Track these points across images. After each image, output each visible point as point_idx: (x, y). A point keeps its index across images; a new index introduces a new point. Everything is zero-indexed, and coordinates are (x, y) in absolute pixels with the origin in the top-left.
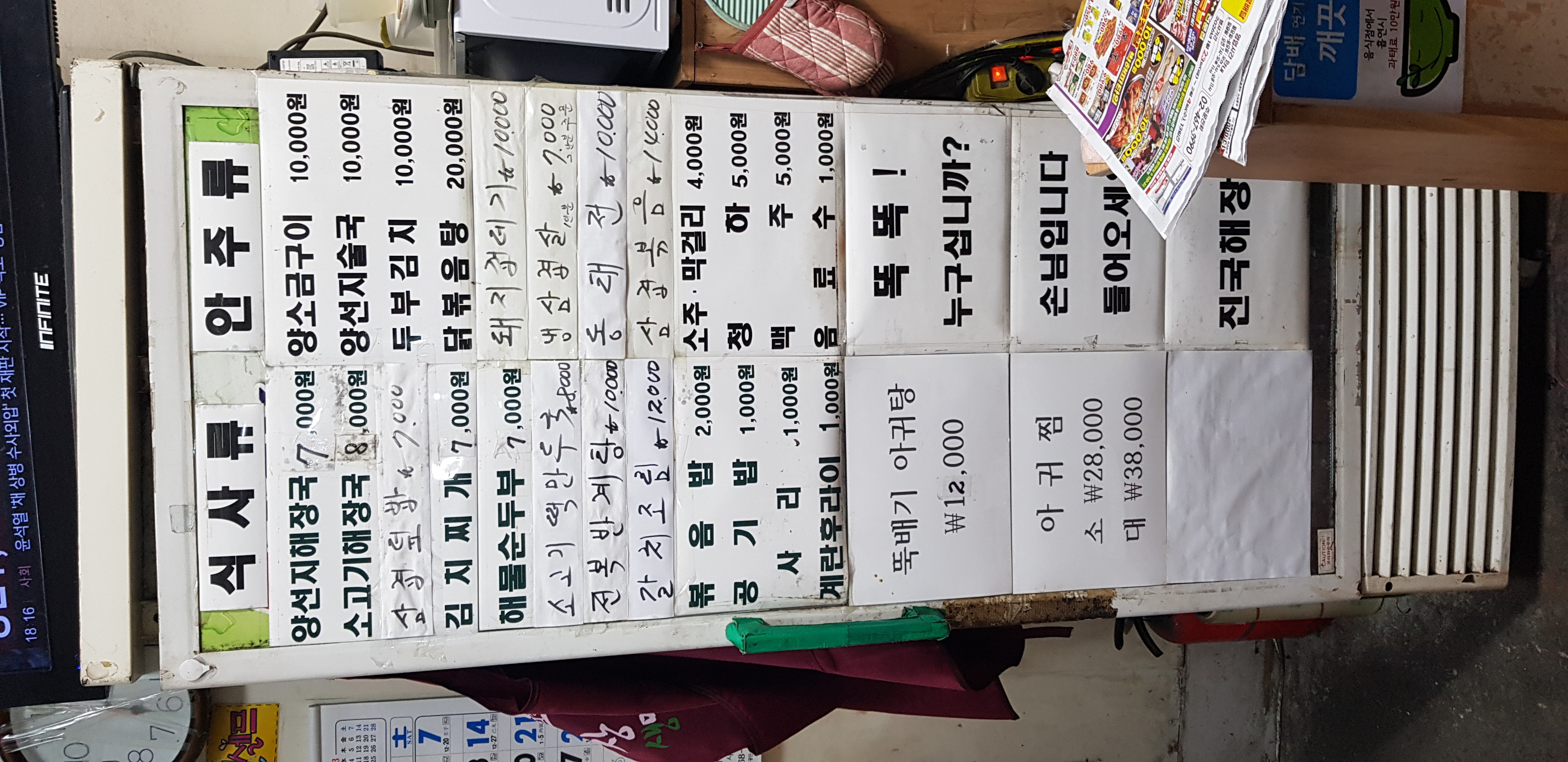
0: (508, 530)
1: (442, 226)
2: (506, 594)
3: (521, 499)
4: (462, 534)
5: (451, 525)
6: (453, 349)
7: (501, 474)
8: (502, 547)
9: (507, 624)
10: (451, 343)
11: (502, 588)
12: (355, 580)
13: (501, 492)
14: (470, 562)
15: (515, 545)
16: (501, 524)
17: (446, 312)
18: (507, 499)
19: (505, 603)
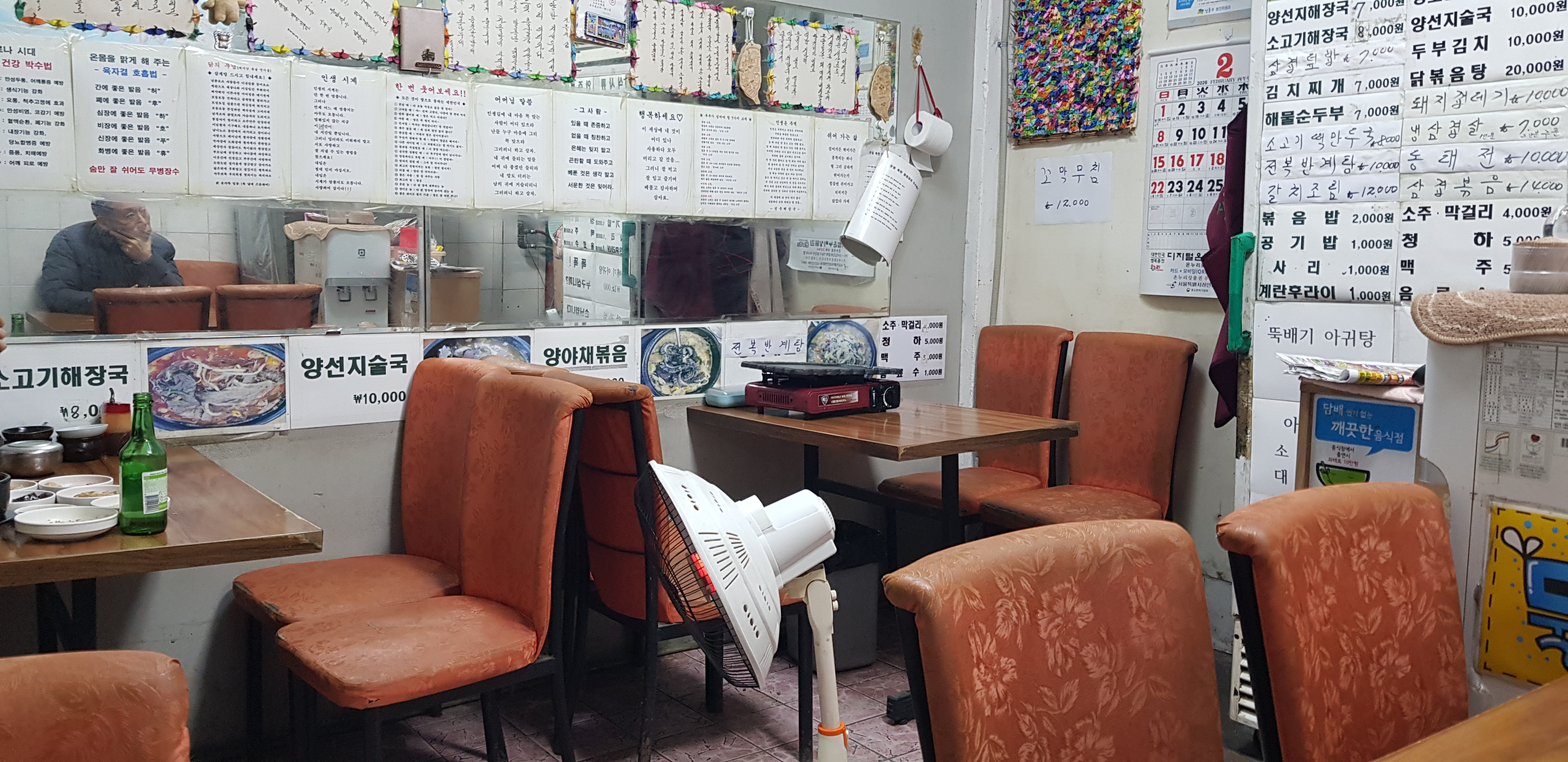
0: (1312, 114)
1: (1483, 65)
2: (1280, 115)
3: (1328, 119)
4: (1312, 90)
5: (1317, 85)
6: (1412, 77)
7: (1341, 108)
8: (1304, 111)
9: (1265, 117)
10: (1415, 76)
11: (1283, 114)
12: (1295, 39)
13: (1332, 109)
14: (1297, 95)
15: (1303, 118)
16: (1315, 111)
17: (1433, 71)
18: (1328, 112)
19: (1275, 116)
